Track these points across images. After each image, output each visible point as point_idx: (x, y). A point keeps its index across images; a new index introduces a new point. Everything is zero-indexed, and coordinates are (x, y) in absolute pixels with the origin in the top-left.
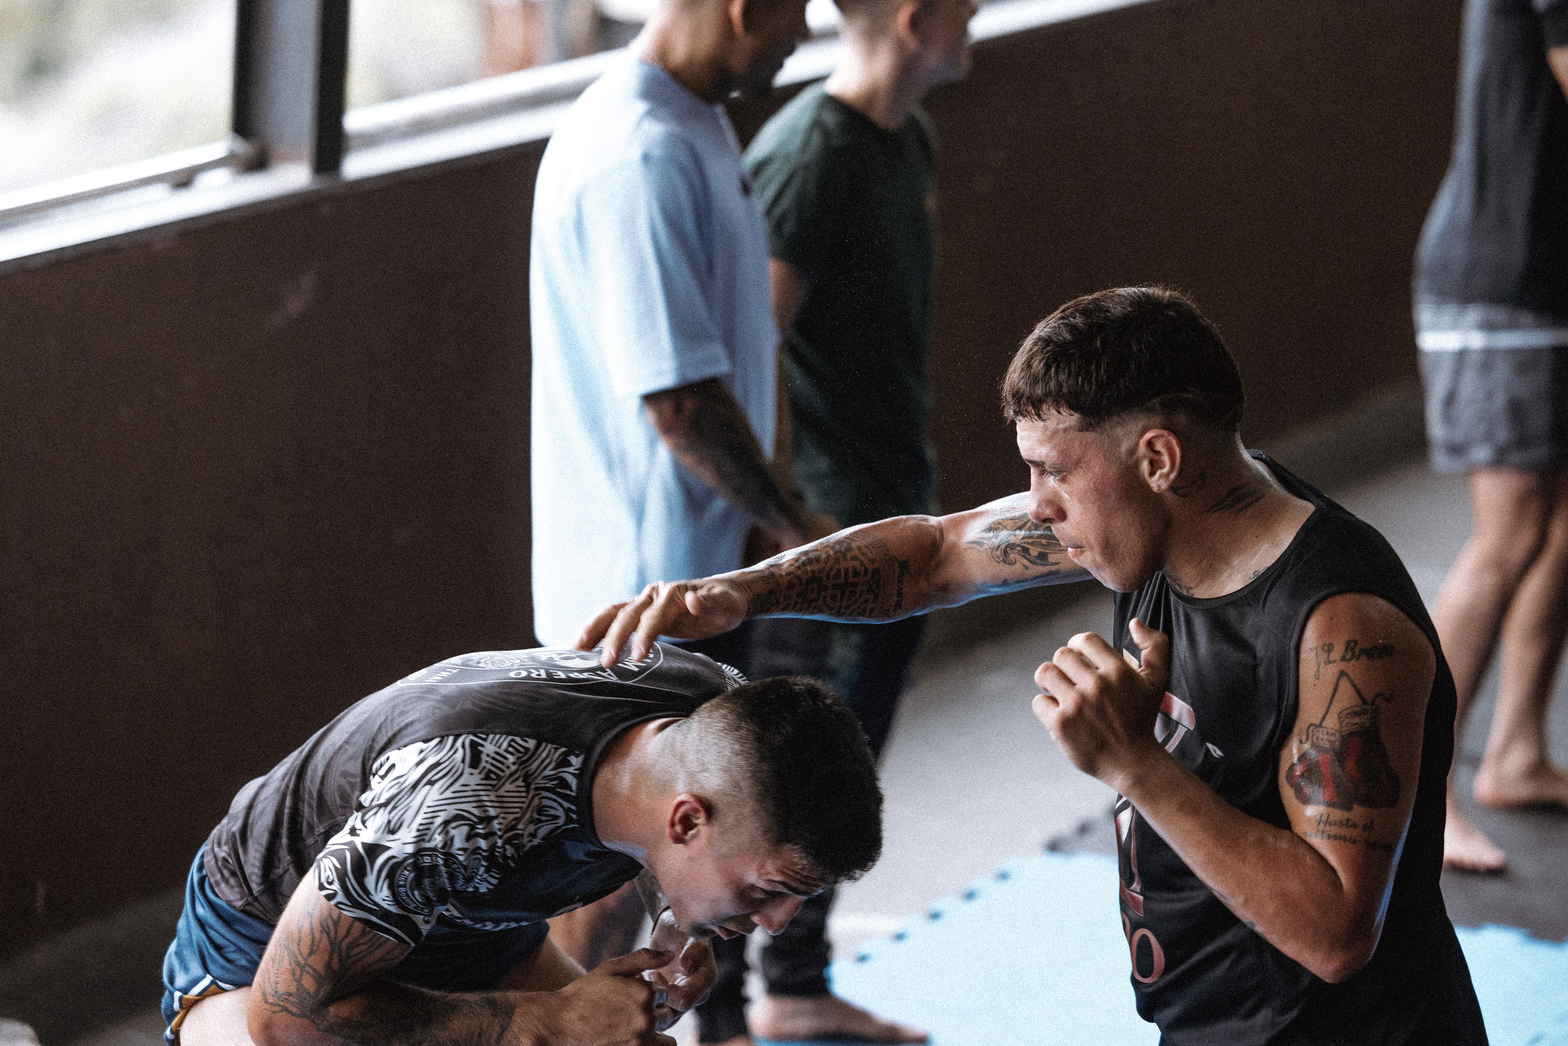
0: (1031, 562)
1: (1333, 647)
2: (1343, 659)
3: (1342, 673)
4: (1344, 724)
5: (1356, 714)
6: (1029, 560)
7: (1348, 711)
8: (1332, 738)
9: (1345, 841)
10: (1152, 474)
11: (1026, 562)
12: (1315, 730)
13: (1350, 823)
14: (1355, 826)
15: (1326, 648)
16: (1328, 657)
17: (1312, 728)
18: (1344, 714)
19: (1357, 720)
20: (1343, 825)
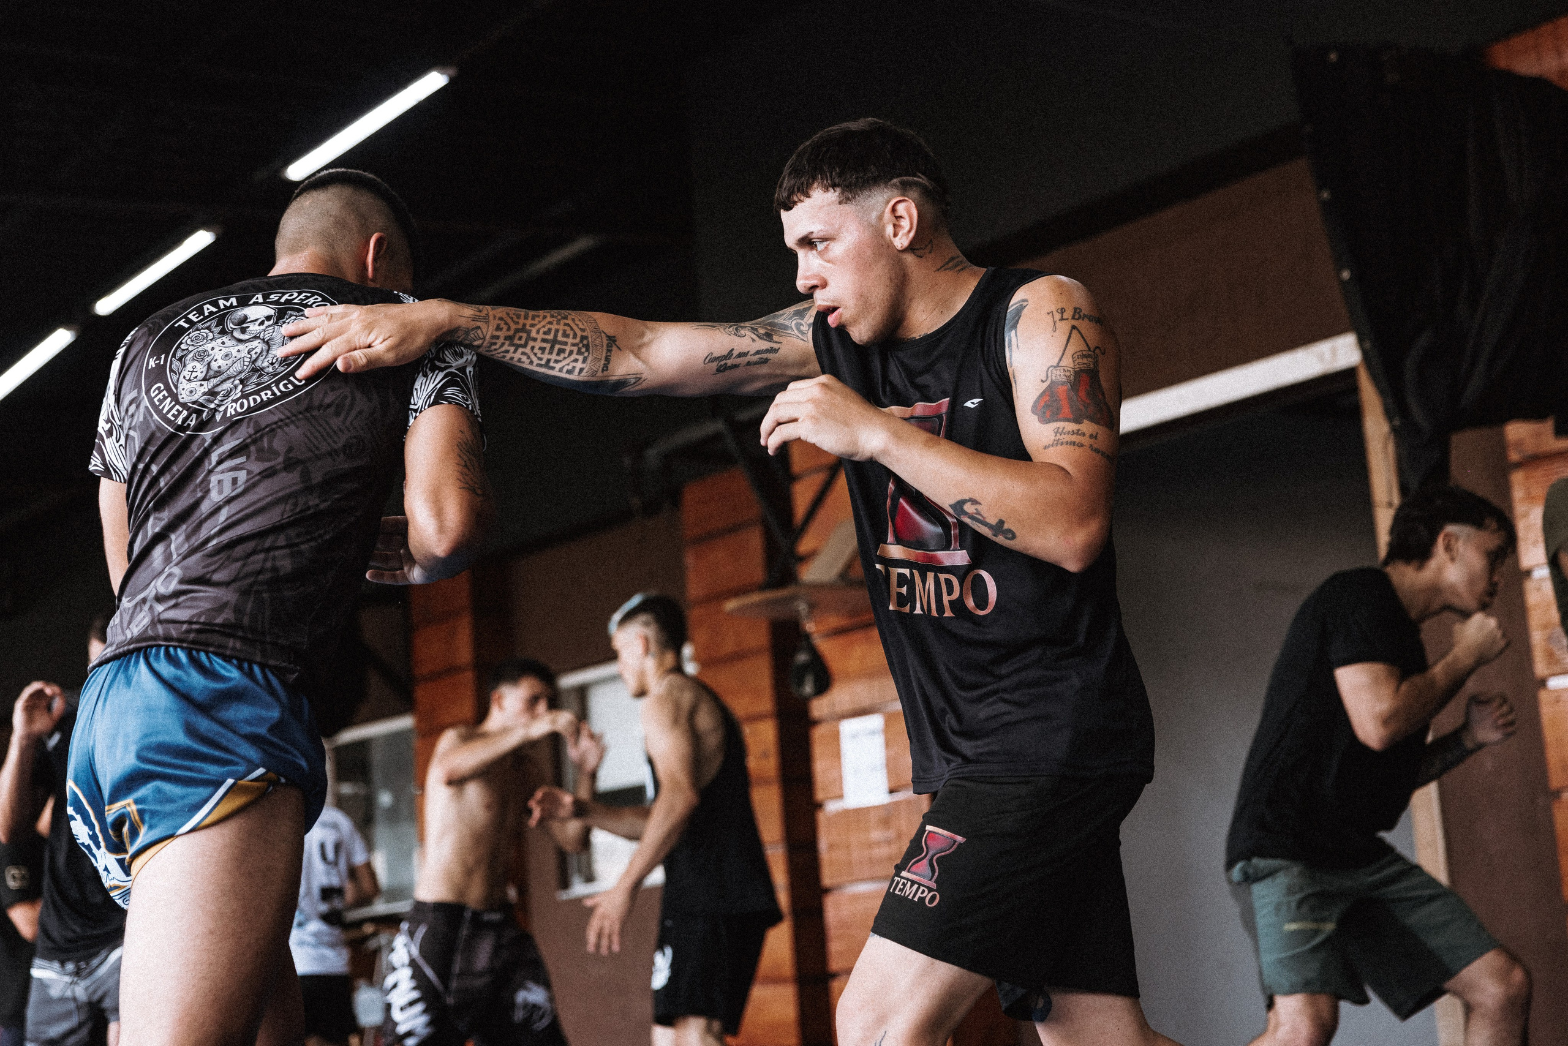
0: (759, 337)
1: (1065, 311)
2: (1073, 318)
3: (1074, 327)
4: (1076, 363)
5: (1084, 356)
6: (757, 335)
7: (1078, 354)
8: (1068, 374)
9: (1074, 445)
10: (895, 235)
11: (754, 337)
12: (1054, 370)
13: (1080, 432)
14: (1084, 434)
15: (1059, 311)
16: (1062, 316)
17: (1051, 369)
18: (1075, 355)
19: (1085, 361)
20: (1074, 433)
